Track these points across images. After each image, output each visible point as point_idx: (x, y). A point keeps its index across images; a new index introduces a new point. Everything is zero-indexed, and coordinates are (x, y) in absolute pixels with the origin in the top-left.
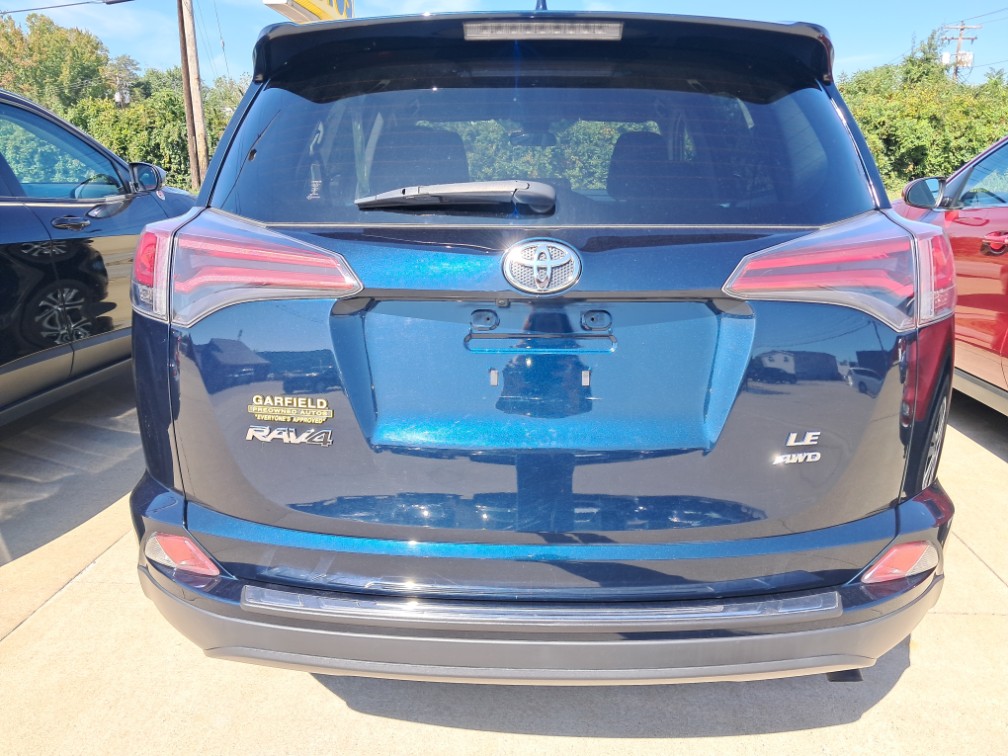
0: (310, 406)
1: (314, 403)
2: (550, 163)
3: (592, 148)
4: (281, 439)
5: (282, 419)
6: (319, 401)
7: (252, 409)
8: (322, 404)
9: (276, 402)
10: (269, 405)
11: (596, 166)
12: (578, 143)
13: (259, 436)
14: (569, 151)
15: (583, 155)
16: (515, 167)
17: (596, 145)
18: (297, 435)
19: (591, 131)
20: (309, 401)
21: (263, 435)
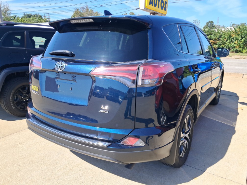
2: (243, 44)
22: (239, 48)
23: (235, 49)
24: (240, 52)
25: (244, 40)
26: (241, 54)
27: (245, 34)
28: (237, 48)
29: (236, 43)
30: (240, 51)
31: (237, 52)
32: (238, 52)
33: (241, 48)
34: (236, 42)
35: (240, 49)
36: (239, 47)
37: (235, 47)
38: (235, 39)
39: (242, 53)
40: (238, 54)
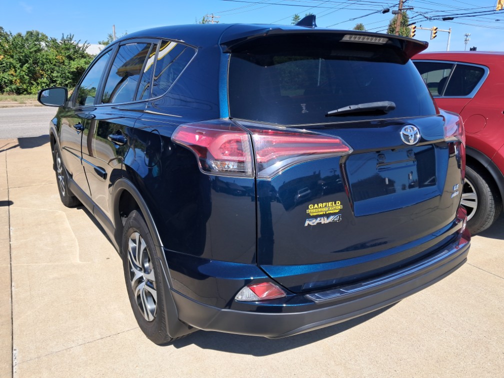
0: (334, 205)
1: (335, 203)
2: (27, 75)
3: (53, 67)
4: (321, 223)
5: (321, 213)
6: (337, 202)
7: (308, 211)
8: (338, 203)
9: (319, 206)
10: (316, 208)
11: (57, 77)
12: (43, 64)
13: (311, 223)
14: (38, 68)
15: (48, 71)
16: (3, 77)
17: (55, 65)
18: (327, 218)
19: (50, 57)
20: (333, 203)
21: (313, 222)
22: (21, 84)
23: (13, 87)
24: (25, 93)
25: (28, 68)
26: (28, 96)
27: (26, 54)
28: (18, 84)
29: (12, 75)
30: (26, 90)
31: (19, 92)
32: (22, 93)
33: (25, 83)
34: (12, 72)
35: (25, 87)
36: (21, 82)
37: (11, 82)
38: (7, 64)
39: (30, 93)
40: (22, 96)
